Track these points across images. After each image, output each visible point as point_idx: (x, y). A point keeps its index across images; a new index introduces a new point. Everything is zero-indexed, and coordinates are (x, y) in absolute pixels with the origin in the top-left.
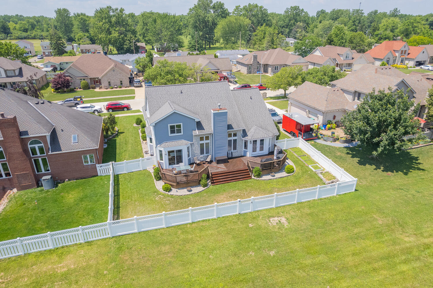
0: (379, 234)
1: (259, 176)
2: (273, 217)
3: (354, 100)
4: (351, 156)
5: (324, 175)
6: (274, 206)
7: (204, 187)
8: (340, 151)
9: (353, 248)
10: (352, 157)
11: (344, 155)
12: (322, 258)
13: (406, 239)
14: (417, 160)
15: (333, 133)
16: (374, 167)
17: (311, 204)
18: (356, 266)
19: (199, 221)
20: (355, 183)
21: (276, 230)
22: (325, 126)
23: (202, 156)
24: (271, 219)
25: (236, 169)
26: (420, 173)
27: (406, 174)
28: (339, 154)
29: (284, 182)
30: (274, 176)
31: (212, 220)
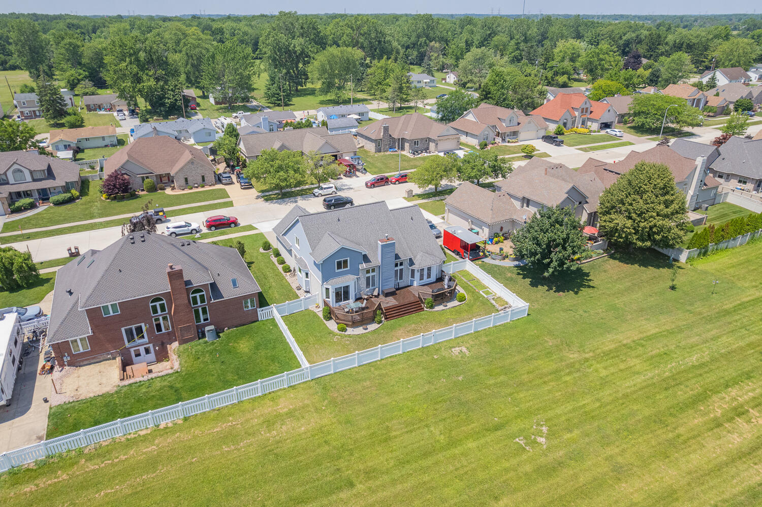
0: (549, 354)
1: (432, 307)
2: (454, 347)
3: (522, 207)
4: (522, 276)
5: (496, 301)
6: (453, 337)
7: (379, 324)
8: (511, 272)
9: (527, 368)
10: (524, 278)
11: (514, 276)
12: (502, 378)
13: (571, 356)
14: (588, 276)
15: (501, 249)
16: (546, 288)
17: (487, 332)
18: (530, 382)
19: (387, 358)
20: (527, 308)
21: (460, 359)
22: (491, 240)
23: (368, 290)
24: (453, 350)
25: (406, 301)
26: (590, 291)
27: (576, 293)
28: (509, 275)
29: (457, 311)
30: (447, 306)
31: (399, 355)
